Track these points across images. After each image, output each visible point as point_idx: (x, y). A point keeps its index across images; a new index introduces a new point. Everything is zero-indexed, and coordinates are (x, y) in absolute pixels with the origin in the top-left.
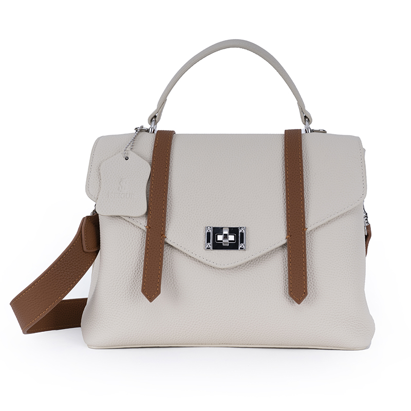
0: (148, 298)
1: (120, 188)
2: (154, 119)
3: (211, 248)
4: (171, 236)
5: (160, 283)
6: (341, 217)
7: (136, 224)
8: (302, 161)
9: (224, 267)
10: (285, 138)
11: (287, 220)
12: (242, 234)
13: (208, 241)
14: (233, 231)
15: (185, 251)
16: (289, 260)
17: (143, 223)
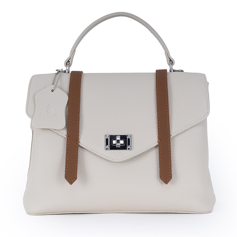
0: (69, 182)
1: (48, 110)
2: (68, 63)
3: (109, 149)
4: (83, 141)
5: (76, 172)
6: (193, 127)
7: (59, 134)
8: (167, 91)
9: (118, 161)
10: (156, 75)
11: (158, 130)
12: (129, 139)
13: (107, 144)
14: (123, 137)
15: (92, 151)
16: (159, 156)
17: (64, 133)
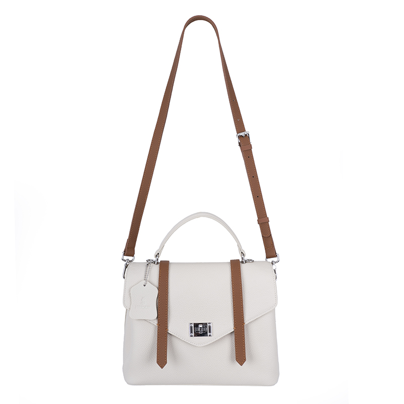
0: (160, 366)
1: (142, 303)
2: (157, 255)
3: (194, 336)
4: (171, 329)
5: (166, 357)
7: (152, 323)
9: (200, 346)
10: (231, 265)
11: (234, 319)
12: (209, 327)
13: (191, 332)
14: (205, 325)
15: (179, 337)
16: (235, 341)
17: (156, 322)
